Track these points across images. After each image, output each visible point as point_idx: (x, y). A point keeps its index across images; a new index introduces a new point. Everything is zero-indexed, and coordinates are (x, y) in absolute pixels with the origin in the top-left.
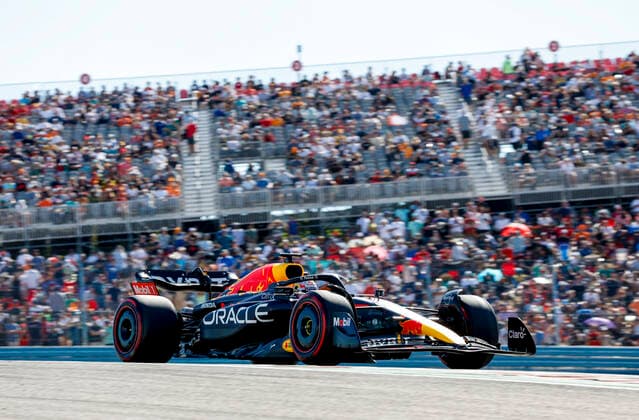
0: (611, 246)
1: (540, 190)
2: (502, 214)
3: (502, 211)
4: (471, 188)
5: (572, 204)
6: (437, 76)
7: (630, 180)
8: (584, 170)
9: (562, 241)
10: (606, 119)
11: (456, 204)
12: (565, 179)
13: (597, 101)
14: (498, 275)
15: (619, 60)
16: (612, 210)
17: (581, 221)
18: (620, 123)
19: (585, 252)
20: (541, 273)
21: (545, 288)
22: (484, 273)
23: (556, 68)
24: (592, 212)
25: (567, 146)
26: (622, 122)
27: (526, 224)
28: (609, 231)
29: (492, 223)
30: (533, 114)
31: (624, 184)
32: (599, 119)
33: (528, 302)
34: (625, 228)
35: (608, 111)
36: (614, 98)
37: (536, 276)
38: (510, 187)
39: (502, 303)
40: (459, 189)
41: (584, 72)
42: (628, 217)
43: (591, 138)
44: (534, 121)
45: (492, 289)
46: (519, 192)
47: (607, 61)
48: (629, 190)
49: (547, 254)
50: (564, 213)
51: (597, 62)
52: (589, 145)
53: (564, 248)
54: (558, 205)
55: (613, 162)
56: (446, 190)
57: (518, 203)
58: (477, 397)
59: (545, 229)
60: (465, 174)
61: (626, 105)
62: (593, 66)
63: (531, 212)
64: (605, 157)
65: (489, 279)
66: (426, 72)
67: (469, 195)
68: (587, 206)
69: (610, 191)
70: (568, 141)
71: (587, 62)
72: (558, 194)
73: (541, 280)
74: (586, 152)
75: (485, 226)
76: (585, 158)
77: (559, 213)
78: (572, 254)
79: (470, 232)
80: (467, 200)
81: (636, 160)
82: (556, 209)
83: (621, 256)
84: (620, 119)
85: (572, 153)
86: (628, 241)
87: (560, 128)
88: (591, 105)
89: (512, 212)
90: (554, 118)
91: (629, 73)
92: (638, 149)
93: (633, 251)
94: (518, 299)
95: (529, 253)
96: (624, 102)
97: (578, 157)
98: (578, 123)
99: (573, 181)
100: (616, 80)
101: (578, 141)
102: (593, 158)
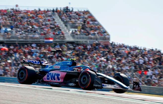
0: (27, 54)
1: (11, 40)
2: (1, 45)
3: (1, 44)
5: (19, 44)
8: (22, 36)
9: (15, 52)
12: (17, 38)
13: (26, 20)
15: (32, 11)
16: (28, 46)
17: (20, 48)
19: (20, 55)
21: (10, 63)
23: (16, 11)
24: (23, 46)
25: (18, 30)
26: (32, 26)
27: (6, 48)
28: (27, 51)
30: (11, 22)
31: (31, 40)
32: (27, 24)
33: (6, 66)
34: (30, 50)
35: (29, 23)
36: (30, 19)
37: (8, 60)
38: (4, 38)
41: (24, 13)
42: (31, 48)
44: (11, 23)
46: (6, 40)
47: (29, 11)
49: (11, 55)
50: (16, 46)
51: (27, 11)
52: (24, 30)
53: (16, 54)
54: (15, 44)
55: (29, 34)
57: (5, 42)
59: (11, 49)
63: (8, 45)
64: (27, 33)
68: (22, 44)
69: (28, 41)
70: (19, 29)
71: (25, 10)
72: (15, 41)
73: (9, 61)
74: (23, 32)
76: (22, 33)
78: (17, 55)
81: (34, 35)
82: (15, 45)
83: (29, 57)
84: (31, 25)
85: (19, 31)
86: (31, 53)
87: (17, 25)
88: (24, 20)
89: (4, 45)
90: (16, 23)
91: (34, 14)
92: (35, 32)
93: (32, 56)
94: (3, 65)
95: (7, 55)
96: (33, 21)
97: (21, 33)
98: (21, 24)
99: (20, 38)
100: (31, 15)
101: (21, 29)
102: (25, 33)
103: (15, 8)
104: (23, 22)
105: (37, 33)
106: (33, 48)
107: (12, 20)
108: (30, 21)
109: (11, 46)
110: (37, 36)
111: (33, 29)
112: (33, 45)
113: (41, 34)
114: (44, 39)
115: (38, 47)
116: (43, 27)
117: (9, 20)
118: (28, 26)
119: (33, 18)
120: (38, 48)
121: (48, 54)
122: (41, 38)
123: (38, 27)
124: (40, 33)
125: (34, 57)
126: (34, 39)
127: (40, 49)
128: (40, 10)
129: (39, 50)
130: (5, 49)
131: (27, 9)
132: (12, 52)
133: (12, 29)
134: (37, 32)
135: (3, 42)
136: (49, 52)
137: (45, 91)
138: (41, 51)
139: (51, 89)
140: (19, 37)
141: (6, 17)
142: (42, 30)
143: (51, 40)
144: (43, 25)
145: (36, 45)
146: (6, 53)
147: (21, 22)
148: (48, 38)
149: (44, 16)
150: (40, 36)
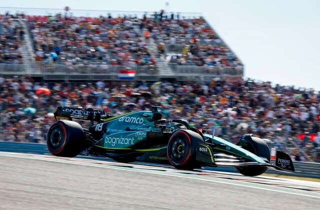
0: (85, 101)
1: (56, 74)
3: (38, 82)
4: (24, 70)
5: (70, 81)
6: (12, 17)
8: (77, 66)
9: (64, 97)
10: (88, 44)
11: (17, 77)
12: (68, 70)
13: (84, 36)
14: (33, 110)
15: (95, 18)
16: (88, 86)
17: (74, 89)
18: (94, 46)
19: (73, 103)
20: (51, 111)
22: (26, 110)
23: (66, 19)
24: (78, 85)
25: (70, 55)
29: (32, 87)
30: (56, 39)
31: (94, 74)
32: (86, 44)
33: (46, 124)
34: (92, 94)
35: (89, 41)
36: (92, 35)
37: (49, 112)
38: (42, 71)
39: (34, 123)
40: (18, 70)
41: (80, 22)
42: (94, 89)
43: (81, 52)
44: (55, 42)
45: (30, 117)
46: (47, 74)
47: (90, 18)
48: (95, 77)
49: (55, 103)
50: (66, 85)
51: (86, 18)
52: (80, 55)
53: (64, 101)
54: (63, 81)
55: (89, 64)
56: (11, 70)
57: (45, 79)
58: (13, 165)
59: (56, 91)
60: (22, 63)
61: (97, 39)
62: (83, 20)
63: (51, 83)
64: (86, 61)
65: (29, 112)
66: (7, 14)
67: (22, 73)
68: (76, 82)
69: (86, 77)
70: (70, 53)
71: (83, 17)
72: (64, 76)
73: (51, 114)
74: (79, 59)
75: (29, 88)
76: (77, 61)
77: (64, 85)
78: (68, 103)
79: (22, 90)
80: (21, 76)
81: (100, 64)
82: (63, 83)
83: (89, 106)
85: (71, 58)
86: (93, 99)
87: (67, 46)
88: (81, 37)
89: (42, 83)
90: (65, 41)
91: (100, 25)
92: (100, 58)
93: (94, 104)
94: (42, 123)
95: (48, 102)
96: (97, 37)
97: (74, 60)
98: (76, 45)
99: (72, 71)
100: (94, 27)
101: (75, 53)
102: (81, 61)
103: (63, 13)
104: (78, 40)
105: (105, 61)
107: (57, 36)
108: (91, 39)
109: (55, 85)
110: (105, 66)
111: (98, 52)
113: (112, 63)
114: (116, 72)
115: (106, 87)
116: (117, 49)
117: (53, 36)
118: (88, 47)
119: (97, 31)
120: (107, 89)
121: (125, 101)
122: (112, 72)
123: (107, 49)
124: (110, 60)
126: (99, 73)
127: (110, 91)
128: (110, 17)
129: (108, 93)
130: (44, 92)
131: (85, 16)
132: (58, 96)
133: (58, 53)
134: (104, 58)
135: (41, 77)
136: (128, 97)
137: (119, 171)
138: (112, 95)
139: (131, 167)
140: (71, 68)
141: (47, 30)
142: (114, 55)
143: (131, 75)
144: (116, 46)
146: (46, 99)
147: (75, 40)
148: (125, 70)
149: (119, 27)
150: (111, 66)
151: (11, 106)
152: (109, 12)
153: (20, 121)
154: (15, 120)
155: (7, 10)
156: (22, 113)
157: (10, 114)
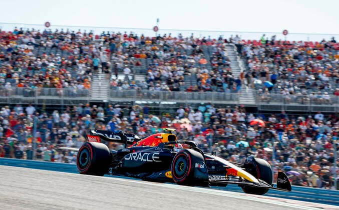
0: (304, 136)
1: (271, 104)
3: (252, 113)
4: (237, 100)
5: (286, 112)
6: (226, 41)
7: (316, 104)
8: (295, 96)
9: (280, 130)
10: (308, 72)
11: (229, 107)
12: (285, 100)
13: (303, 62)
14: (246, 144)
15: (317, 43)
16: (307, 118)
17: (291, 122)
19: (291, 137)
20: (268, 146)
21: (269, 153)
22: (239, 143)
23: (285, 43)
24: (296, 118)
25: (287, 83)
26: (316, 75)
27: (262, 120)
28: (303, 128)
29: (246, 118)
30: (272, 66)
31: (313, 105)
32: (305, 71)
34: (311, 127)
35: (309, 68)
36: (311, 62)
37: (265, 147)
38: (257, 100)
40: (231, 99)
41: (299, 47)
42: (314, 121)
43: (299, 81)
44: (271, 68)
45: (243, 151)
46: (261, 104)
47: (311, 43)
48: (315, 108)
49: (272, 137)
50: (282, 117)
51: (306, 43)
52: (298, 84)
53: (281, 134)
54: (280, 112)
55: (309, 94)
56: (225, 99)
57: (260, 109)
59: (271, 124)
61: (318, 66)
62: (304, 44)
63: (265, 114)
64: (304, 91)
65: (241, 146)
66: (220, 39)
67: (236, 103)
68: (294, 114)
69: (307, 107)
70: (289, 80)
71: (301, 42)
72: (280, 107)
73: (267, 149)
74: (296, 87)
75: (242, 119)
76: (295, 90)
77: (280, 116)
78: (284, 138)
79: (235, 122)
80: (235, 105)
81: (321, 94)
82: (279, 114)
83: (309, 141)
84: (315, 72)
85: (289, 87)
86: (312, 134)
87: (284, 74)
88: (301, 64)
89: (257, 113)
90: (281, 68)
91: (321, 50)
92: (322, 88)
93: (315, 139)
95: (263, 135)
96: (317, 64)
97: (292, 89)
98: (293, 72)
99: (288, 101)
100: (315, 53)
101: (293, 81)
102: (300, 91)
104: (296, 67)
105: (326, 91)
106: (316, 122)
107: (273, 62)
108: (311, 65)
109: (270, 116)
110: (326, 96)
111: (318, 81)
112: (317, 116)
113: (335, 93)
115: (328, 120)
117: (268, 62)
118: (307, 75)
119: (318, 57)
120: (329, 122)
122: (336, 103)
123: (329, 77)
124: (332, 90)
125: (319, 141)
126: (320, 104)
127: (333, 125)
128: (334, 41)
129: (331, 127)
130: (258, 123)
131: (306, 40)
132: (274, 129)
133: (274, 81)
134: (326, 88)
135: (256, 108)
138: (336, 129)
140: (288, 97)
145: (325, 117)
146: (260, 131)
147: (292, 66)
150: (334, 96)
151: (222, 139)
152: (333, 36)
153: (233, 156)
154: (226, 154)
155: (221, 34)
156: (234, 147)
157: (222, 148)
